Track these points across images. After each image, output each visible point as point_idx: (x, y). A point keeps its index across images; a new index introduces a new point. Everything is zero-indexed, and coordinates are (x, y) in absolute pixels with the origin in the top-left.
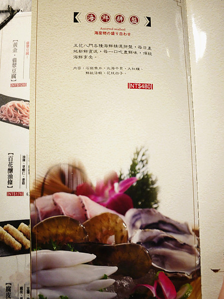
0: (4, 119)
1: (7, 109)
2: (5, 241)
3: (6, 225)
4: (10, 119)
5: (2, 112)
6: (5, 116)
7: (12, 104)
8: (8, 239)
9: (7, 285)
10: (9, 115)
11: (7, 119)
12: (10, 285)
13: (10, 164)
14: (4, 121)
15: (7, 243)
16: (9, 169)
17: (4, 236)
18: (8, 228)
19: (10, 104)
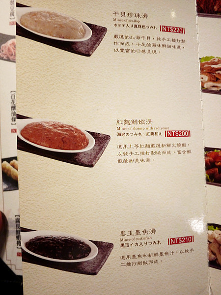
0: (5, 58)
1: (7, 48)
2: (12, 176)
3: (12, 160)
4: (11, 58)
5: (3, 51)
6: (5, 55)
7: (11, 43)
8: (15, 174)
9: (17, 217)
10: (10, 53)
11: (7, 57)
12: (18, 217)
13: (13, 102)
14: (5, 60)
15: (14, 178)
16: (12, 107)
17: (10, 171)
18: (14, 163)
19: (10, 42)
